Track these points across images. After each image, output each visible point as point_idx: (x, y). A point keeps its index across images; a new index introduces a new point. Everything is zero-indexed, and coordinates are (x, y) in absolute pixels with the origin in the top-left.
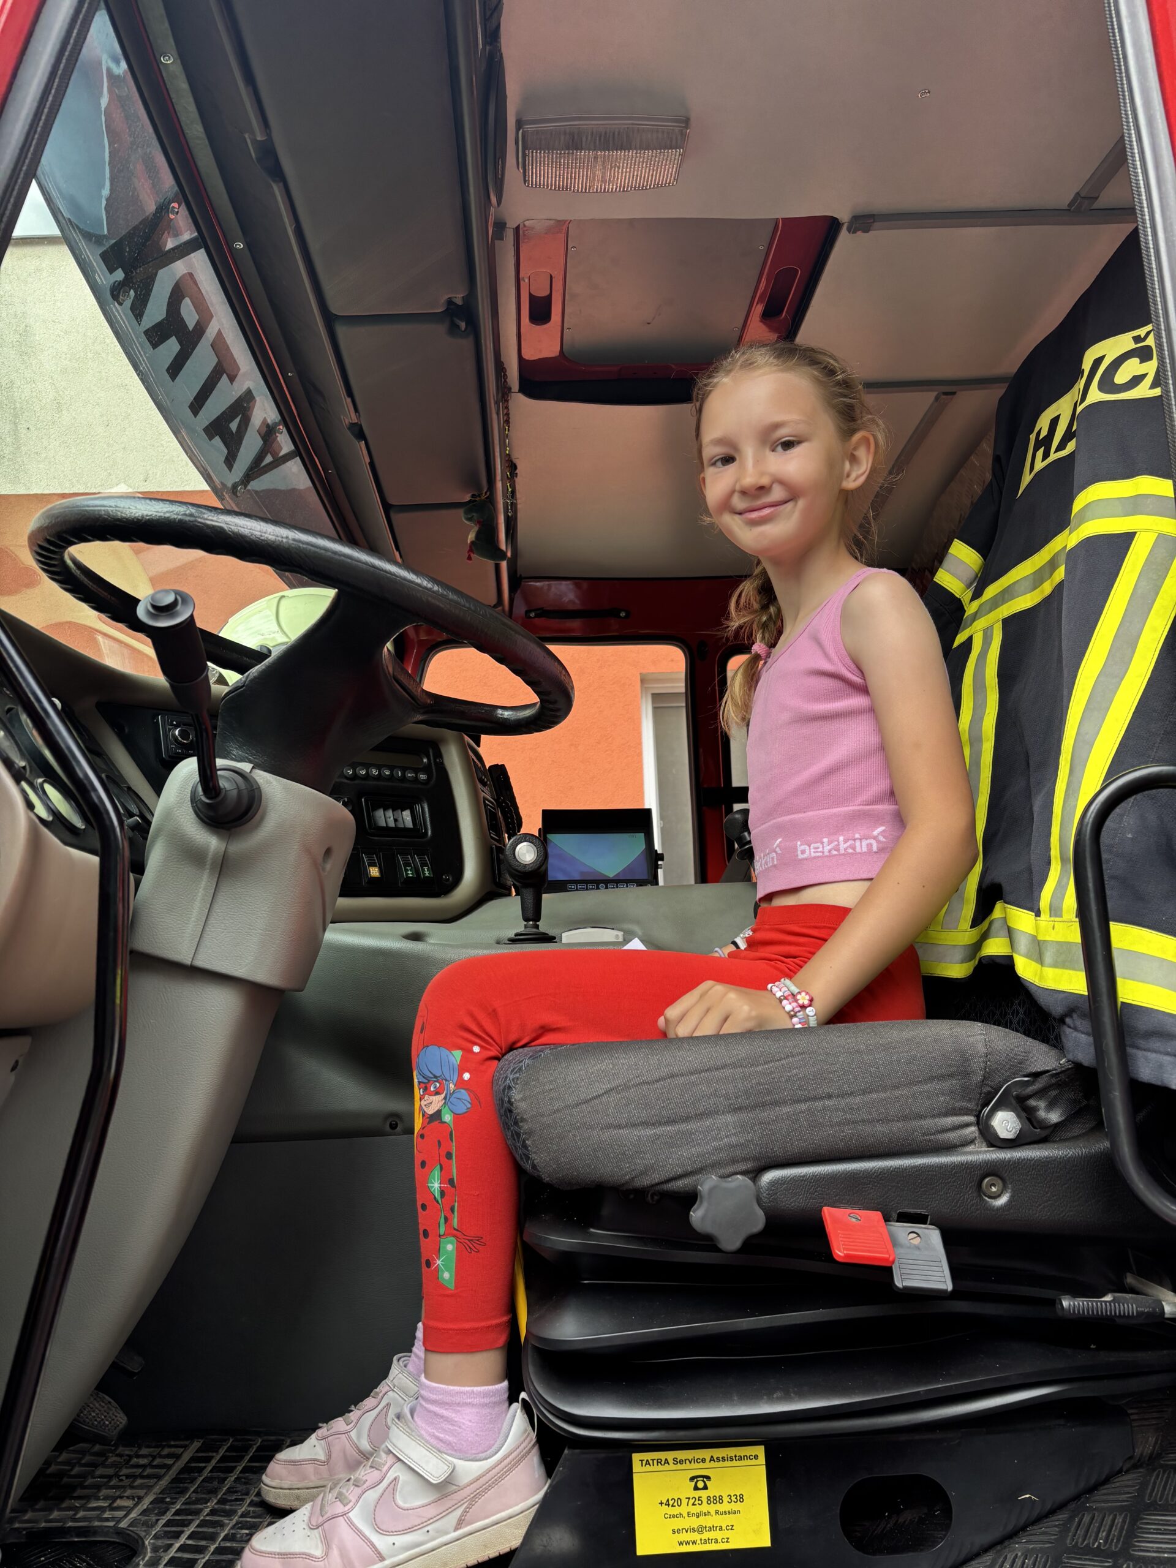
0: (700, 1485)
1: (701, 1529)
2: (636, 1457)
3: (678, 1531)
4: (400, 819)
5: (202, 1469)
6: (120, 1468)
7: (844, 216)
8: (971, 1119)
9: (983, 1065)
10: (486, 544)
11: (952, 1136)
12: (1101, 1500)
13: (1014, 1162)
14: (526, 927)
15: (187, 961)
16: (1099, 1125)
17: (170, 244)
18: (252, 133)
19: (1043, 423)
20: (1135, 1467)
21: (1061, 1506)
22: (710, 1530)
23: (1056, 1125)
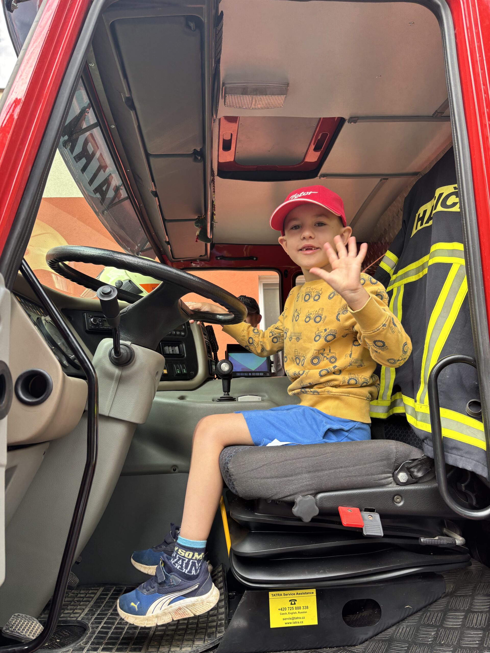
0: (293, 603)
1: (293, 618)
2: (270, 593)
3: (285, 619)
4: (174, 350)
5: (105, 598)
6: (74, 598)
7: (346, 117)
8: (391, 475)
9: (395, 456)
10: (203, 236)
11: (384, 481)
12: (433, 608)
13: (405, 490)
14: (224, 394)
15: (107, 414)
16: (435, 478)
17: (84, 126)
18: (124, 93)
19: (421, 211)
20: (446, 596)
21: (420, 610)
22: (296, 619)
23: (420, 477)
